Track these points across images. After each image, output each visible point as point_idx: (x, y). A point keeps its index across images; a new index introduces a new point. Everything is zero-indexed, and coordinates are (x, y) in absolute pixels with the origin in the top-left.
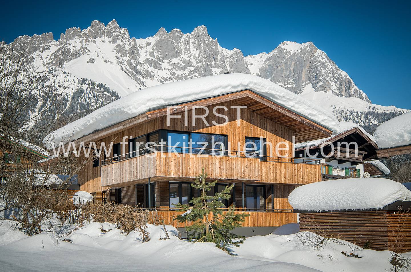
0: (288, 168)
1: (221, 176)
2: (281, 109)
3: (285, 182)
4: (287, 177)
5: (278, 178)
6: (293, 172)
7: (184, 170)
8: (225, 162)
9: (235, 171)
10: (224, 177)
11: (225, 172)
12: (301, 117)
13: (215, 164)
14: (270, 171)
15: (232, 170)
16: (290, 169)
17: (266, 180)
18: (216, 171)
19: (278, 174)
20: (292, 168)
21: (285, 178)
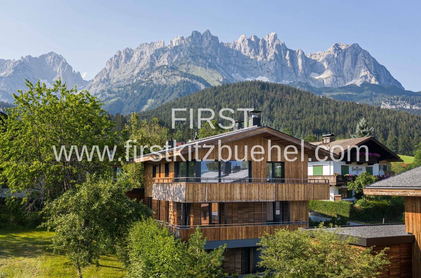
0: (301, 188)
1: (241, 199)
2: (295, 141)
3: (298, 199)
4: (300, 195)
5: (292, 197)
6: (306, 191)
7: (209, 196)
8: (244, 188)
9: (253, 195)
10: (244, 201)
11: (244, 196)
12: (312, 146)
13: (236, 190)
14: (286, 191)
15: (251, 194)
16: (303, 188)
17: (281, 199)
18: (237, 196)
19: (292, 193)
20: (304, 187)
21: (298, 196)
